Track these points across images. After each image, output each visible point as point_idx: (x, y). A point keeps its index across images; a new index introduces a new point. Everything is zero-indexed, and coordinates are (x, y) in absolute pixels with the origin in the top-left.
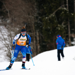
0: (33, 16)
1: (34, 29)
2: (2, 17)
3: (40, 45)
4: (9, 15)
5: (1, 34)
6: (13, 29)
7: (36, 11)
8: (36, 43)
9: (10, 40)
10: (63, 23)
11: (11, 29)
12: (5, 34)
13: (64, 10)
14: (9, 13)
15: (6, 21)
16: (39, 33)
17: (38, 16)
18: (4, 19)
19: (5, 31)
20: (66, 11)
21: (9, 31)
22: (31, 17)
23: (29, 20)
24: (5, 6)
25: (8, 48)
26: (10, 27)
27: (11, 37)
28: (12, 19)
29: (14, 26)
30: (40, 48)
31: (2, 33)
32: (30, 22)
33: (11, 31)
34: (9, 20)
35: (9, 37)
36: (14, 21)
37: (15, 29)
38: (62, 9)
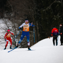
0: (32, 9)
1: (34, 20)
2: (7, 11)
3: (40, 34)
4: (12, 9)
5: (6, 26)
6: (17, 21)
7: (35, 5)
8: (36, 32)
9: (14, 31)
10: (58, 14)
11: (15, 21)
12: (10, 25)
13: (58, 2)
14: (12, 8)
15: (11, 15)
16: (38, 24)
17: (37, 9)
18: (8, 13)
19: (10, 23)
20: (60, 4)
21: (13, 23)
22: (31, 10)
23: (30, 13)
24: (9, 2)
25: (13, 37)
26: (14, 19)
27: (15, 28)
28: (15, 13)
29: (17, 19)
30: (40, 36)
31: (8, 25)
32: (30, 15)
33: (15, 23)
34: (12, 13)
35: (14, 28)
36: (17, 15)
37: (18, 21)
38: (57, 2)
